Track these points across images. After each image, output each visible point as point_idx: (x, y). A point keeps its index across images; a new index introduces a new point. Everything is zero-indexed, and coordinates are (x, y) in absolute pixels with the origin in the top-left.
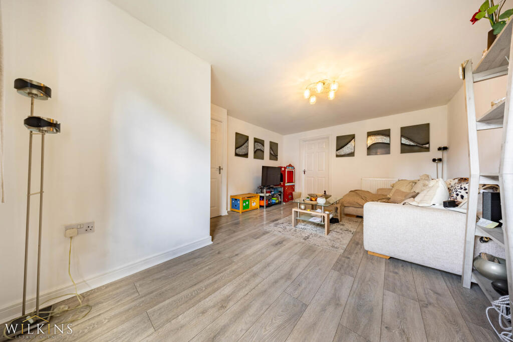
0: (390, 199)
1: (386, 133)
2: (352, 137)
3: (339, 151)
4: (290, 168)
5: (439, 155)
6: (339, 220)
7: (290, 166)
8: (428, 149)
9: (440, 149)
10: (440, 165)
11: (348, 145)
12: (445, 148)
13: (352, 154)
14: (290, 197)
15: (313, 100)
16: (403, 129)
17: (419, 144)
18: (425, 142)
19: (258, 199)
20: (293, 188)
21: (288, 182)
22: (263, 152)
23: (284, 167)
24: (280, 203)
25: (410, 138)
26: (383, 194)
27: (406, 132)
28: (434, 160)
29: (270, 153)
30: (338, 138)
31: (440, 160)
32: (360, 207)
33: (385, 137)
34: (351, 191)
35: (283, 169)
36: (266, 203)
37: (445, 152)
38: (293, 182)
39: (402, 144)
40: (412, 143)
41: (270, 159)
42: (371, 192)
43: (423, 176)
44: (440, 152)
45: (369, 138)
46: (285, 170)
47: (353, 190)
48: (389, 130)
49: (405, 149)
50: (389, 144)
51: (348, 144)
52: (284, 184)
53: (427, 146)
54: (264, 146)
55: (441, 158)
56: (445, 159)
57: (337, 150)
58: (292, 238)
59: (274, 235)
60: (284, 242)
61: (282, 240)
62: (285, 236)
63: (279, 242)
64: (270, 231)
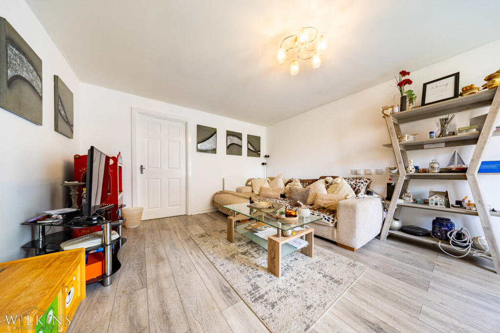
1: (240, 136)
3: (200, 144)
4: (120, 160)
7: (120, 156)
8: (259, 156)
11: (211, 140)
12: (268, 157)
13: (214, 151)
15: (295, 69)
18: (259, 150)
19: (81, 266)
21: (119, 192)
23: (114, 159)
25: (252, 145)
28: (263, 164)
30: (199, 128)
31: (266, 164)
33: (239, 140)
35: (112, 162)
39: (248, 149)
45: (229, 137)
50: (241, 147)
51: (210, 137)
58: (340, 296)
59: (329, 325)
60: (365, 318)
61: (358, 319)
62: (332, 304)
63: (375, 330)
64: (308, 327)
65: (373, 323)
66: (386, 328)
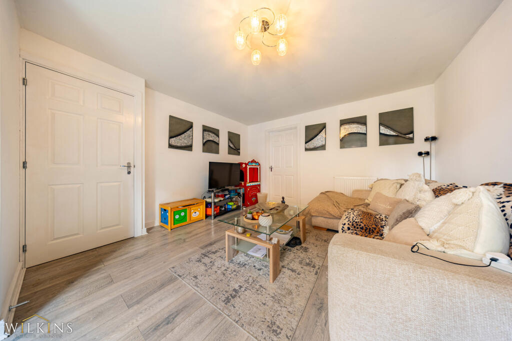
0: (369, 205)
1: (362, 121)
2: (323, 127)
3: (307, 144)
4: (254, 164)
5: (425, 147)
6: (302, 242)
7: (253, 161)
8: (411, 140)
9: (427, 139)
10: (427, 159)
11: (318, 137)
12: (434, 139)
13: (323, 147)
14: (254, 199)
16: (381, 115)
17: (401, 134)
18: (409, 131)
19: (203, 207)
20: (257, 189)
21: (250, 182)
22: (218, 144)
23: (245, 164)
24: (238, 208)
25: (390, 126)
26: (359, 197)
27: (385, 119)
28: (420, 154)
29: (229, 146)
30: (308, 128)
31: (428, 153)
32: (331, 217)
33: (360, 126)
34: (322, 193)
35: (244, 166)
36: (215, 211)
37: (433, 143)
38: (257, 181)
39: (380, 134)
40: (392, 133)
41: (229, 153)
42: (346, 194)
43: (414, 174)
44: (428, 143)
45: (343, 127)
46: (246, 167)
47: (323, 191)
48: (365, 117)
49: (384, 140)
50: (365, 134)
51: (318, 135)
52: (245, 184)
53: (411, 136)
54: (218, 136)
55: (429, 151)
56: (433, 153)
57: (306, 143)
58: (205, 297)
59: (180, 288)
60: (180, 314)
61: (181, 307)
62: (197, 291)
63: (168, 318)
64: (180, 276)
65: (175, 319)
66: (167, 328)
